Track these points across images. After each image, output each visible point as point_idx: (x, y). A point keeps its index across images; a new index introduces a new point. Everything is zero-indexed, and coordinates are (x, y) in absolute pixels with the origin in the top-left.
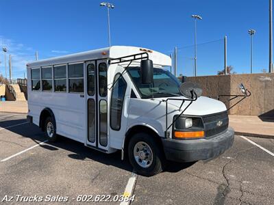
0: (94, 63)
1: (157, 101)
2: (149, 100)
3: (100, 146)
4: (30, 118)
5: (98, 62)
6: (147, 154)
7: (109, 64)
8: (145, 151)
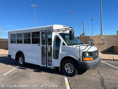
0: (45, 31)
1: (75, 46)
2: (71, 46)
3: (48, 66)
4: (9, 56)
5: (47, 31)
6: (71, 68)
7: (53, 32)
8: (70, 67)
